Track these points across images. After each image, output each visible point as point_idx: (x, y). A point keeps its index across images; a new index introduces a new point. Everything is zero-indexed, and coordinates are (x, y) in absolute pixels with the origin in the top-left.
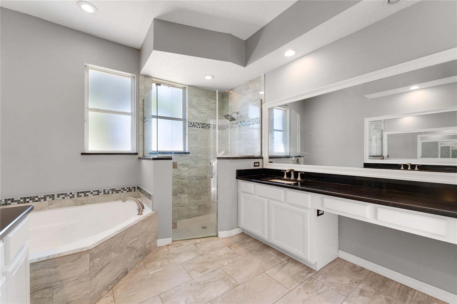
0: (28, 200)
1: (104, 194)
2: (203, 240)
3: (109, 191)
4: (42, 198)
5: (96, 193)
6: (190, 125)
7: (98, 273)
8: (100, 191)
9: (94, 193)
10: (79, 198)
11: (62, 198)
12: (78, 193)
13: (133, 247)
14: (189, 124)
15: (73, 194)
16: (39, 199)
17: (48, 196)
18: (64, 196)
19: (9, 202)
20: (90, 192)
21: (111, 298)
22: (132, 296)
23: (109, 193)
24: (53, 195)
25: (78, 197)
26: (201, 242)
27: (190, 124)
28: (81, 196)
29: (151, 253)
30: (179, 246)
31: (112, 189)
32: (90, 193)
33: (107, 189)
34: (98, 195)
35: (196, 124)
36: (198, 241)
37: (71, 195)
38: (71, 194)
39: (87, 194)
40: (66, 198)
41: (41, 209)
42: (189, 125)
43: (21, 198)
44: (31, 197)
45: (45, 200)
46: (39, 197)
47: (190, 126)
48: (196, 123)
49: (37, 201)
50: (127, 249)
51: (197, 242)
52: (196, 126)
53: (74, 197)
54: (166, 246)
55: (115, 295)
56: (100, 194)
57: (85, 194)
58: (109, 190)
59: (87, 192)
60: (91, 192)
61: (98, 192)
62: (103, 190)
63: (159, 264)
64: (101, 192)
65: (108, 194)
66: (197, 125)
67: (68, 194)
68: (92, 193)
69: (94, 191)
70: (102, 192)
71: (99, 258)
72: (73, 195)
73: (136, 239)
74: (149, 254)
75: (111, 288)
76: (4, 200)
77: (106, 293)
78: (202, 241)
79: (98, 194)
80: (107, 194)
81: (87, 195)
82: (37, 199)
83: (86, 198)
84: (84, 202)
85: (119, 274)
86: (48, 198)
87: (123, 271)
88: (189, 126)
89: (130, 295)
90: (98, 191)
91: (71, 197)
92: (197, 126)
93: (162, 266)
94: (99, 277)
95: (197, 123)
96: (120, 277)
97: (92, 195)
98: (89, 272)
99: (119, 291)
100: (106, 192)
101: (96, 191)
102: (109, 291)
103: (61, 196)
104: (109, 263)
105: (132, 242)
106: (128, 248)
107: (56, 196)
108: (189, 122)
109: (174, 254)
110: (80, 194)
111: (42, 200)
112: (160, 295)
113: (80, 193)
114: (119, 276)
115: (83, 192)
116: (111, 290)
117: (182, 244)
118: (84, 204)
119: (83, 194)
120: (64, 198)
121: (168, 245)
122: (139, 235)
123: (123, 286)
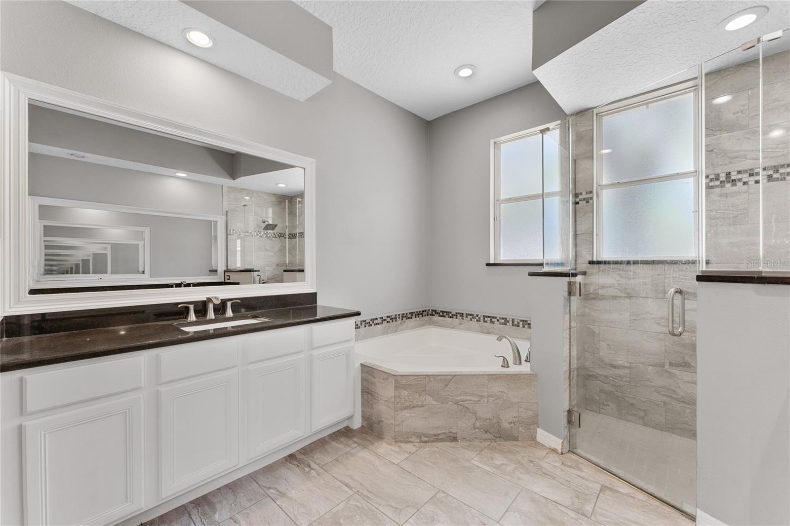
0: (445, 314)
1: (512, 325)
2: (642, 496)
3: (518, 323)
4: (454, 315)
5: (503, 321)
6: (711, 184)
7: (405, 408)
8: (508, 319)
9: (500, 321)
10: (485, 324)
11: (469, 319)
12: (484, 316)
13: (467, 408)
14: (708, 180)
15: (479, 316)
16: (452, 315)
17: (458, 313)
18: (471, 317)
19: (434, 313)
20: (496, 318)
21: (413, 449)
22: (425, 465)
23: (519, 326)
24: (463, 314)
25: (484, 322)
26: (628, 495)
27: (711, 180)
28: (486, 322)
29: (515, 442)
30: (570, 467)
31: (523, 321)
32: (496, 320)
33: (517, 319)
34: (505, 326)
35: (739, 176)
36: (624, 489)
37: (477, 318)
38: (477, 316)
39: (493, 320)
40: (473, 320)
41: (453, 328)
42: (707, 184)
43: (441, 311)
44: (447, 312)
45: (456, 318)
46: (452, 313)
47: (712, 187)
48: (739, 172)
49: (451, 317)
50: (456, 405)
51: (616, 488)
52: (740, 180)
53: (480, 321)
54: (550, 449)
55: (420, 450)
56: (508, 324)
57: (491, 320)
58: (519, 321)
59: (493, 317)
60: (498, 318)
61: (506, 322)
62: (511, 320)
63: (498, 463)
64: (508, 322)
65: (517, 327)
66: (747, 175)
67: (475, 316)
68: (498, 321)
69: (500, 318)
70: (511, 322)
71: (407, 391)
72: (480, 318)
73: (476, 399)
74: (511, 442)
75: (426, 442)
76: (431, 311)
77: (417, 442)
78: (634, 498)
79: (506, 324)
80: (516, 325)
81: (493, 322)
82: (451, 315)
83: (492, 325)
84: (490, 331)
85: (440, 432)
86: (459, 315)
87: (445, 431)
88: (709, 187)
89: (426, 462)
90: (506, 319)
91: (477, 321)
92: (744, 180)
93: (498, 467)
94: (406, 414)
95: (746, 171)
96: (440, 437)
97: (498, 323)
98: (393, 400)
99: (427, 449)
100: (516, 323)
101: (503, 318)
102: (421, 442)
103: (469, 317)
104: (422, 406)
105: (467, 400)
106: (457, 403)
107: (465, 316)
108: (707, 177)
109: (541, 468)
110: (486, 319)
111: (455, 317)
112: (441, 492)
113: (486, 317)
114: (440, 434)
115: (488, 317)
116: (424, 444)
117: (582, 467)
118: (490, 333)
119: (489, 319)
120: (471, 320)
121: (554, 451)
122: (482, 396)
123: (436, 449)
